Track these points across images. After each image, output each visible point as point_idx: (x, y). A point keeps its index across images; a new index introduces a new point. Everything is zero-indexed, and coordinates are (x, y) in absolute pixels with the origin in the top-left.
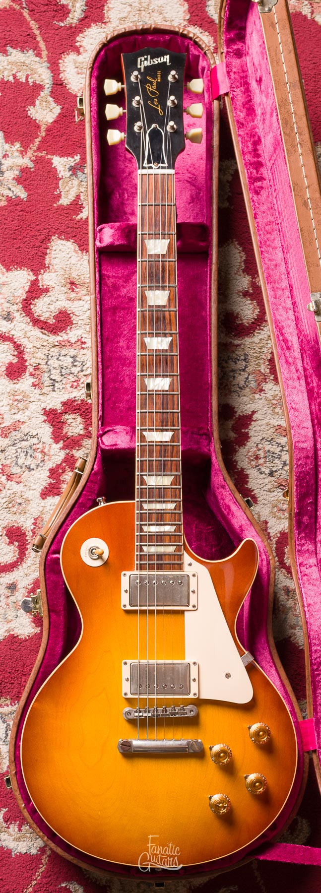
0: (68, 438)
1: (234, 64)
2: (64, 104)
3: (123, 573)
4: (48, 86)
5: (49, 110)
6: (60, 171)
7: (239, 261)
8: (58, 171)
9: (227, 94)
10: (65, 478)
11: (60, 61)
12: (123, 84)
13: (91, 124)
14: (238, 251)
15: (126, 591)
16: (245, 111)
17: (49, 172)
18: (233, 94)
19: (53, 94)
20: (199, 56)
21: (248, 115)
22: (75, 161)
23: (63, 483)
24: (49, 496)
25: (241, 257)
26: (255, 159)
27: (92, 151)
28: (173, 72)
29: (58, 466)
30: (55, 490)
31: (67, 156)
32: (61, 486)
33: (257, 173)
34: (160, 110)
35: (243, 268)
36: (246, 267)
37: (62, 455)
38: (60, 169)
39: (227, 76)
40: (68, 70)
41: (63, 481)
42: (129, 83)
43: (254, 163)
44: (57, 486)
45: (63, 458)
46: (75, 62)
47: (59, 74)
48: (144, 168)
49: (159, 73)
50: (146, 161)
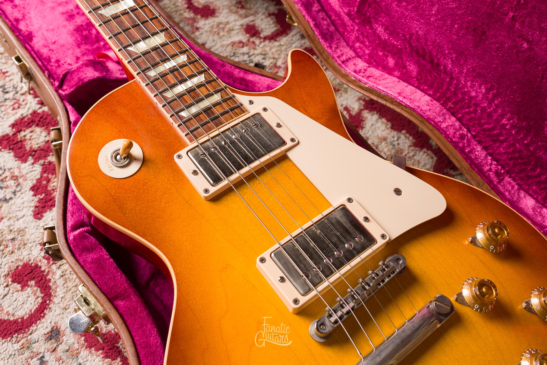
0: (35, 151)
3: (175, 156)
10: (54, 186)
15: (195, 173)
23: (54, 192)
24: (46, 212)
29: (39, 181)
30: (50, 203)
32: (53, 195)
37: (38, 168)
41: (53, 190)
44: (49, 198)
45: (41, 170)
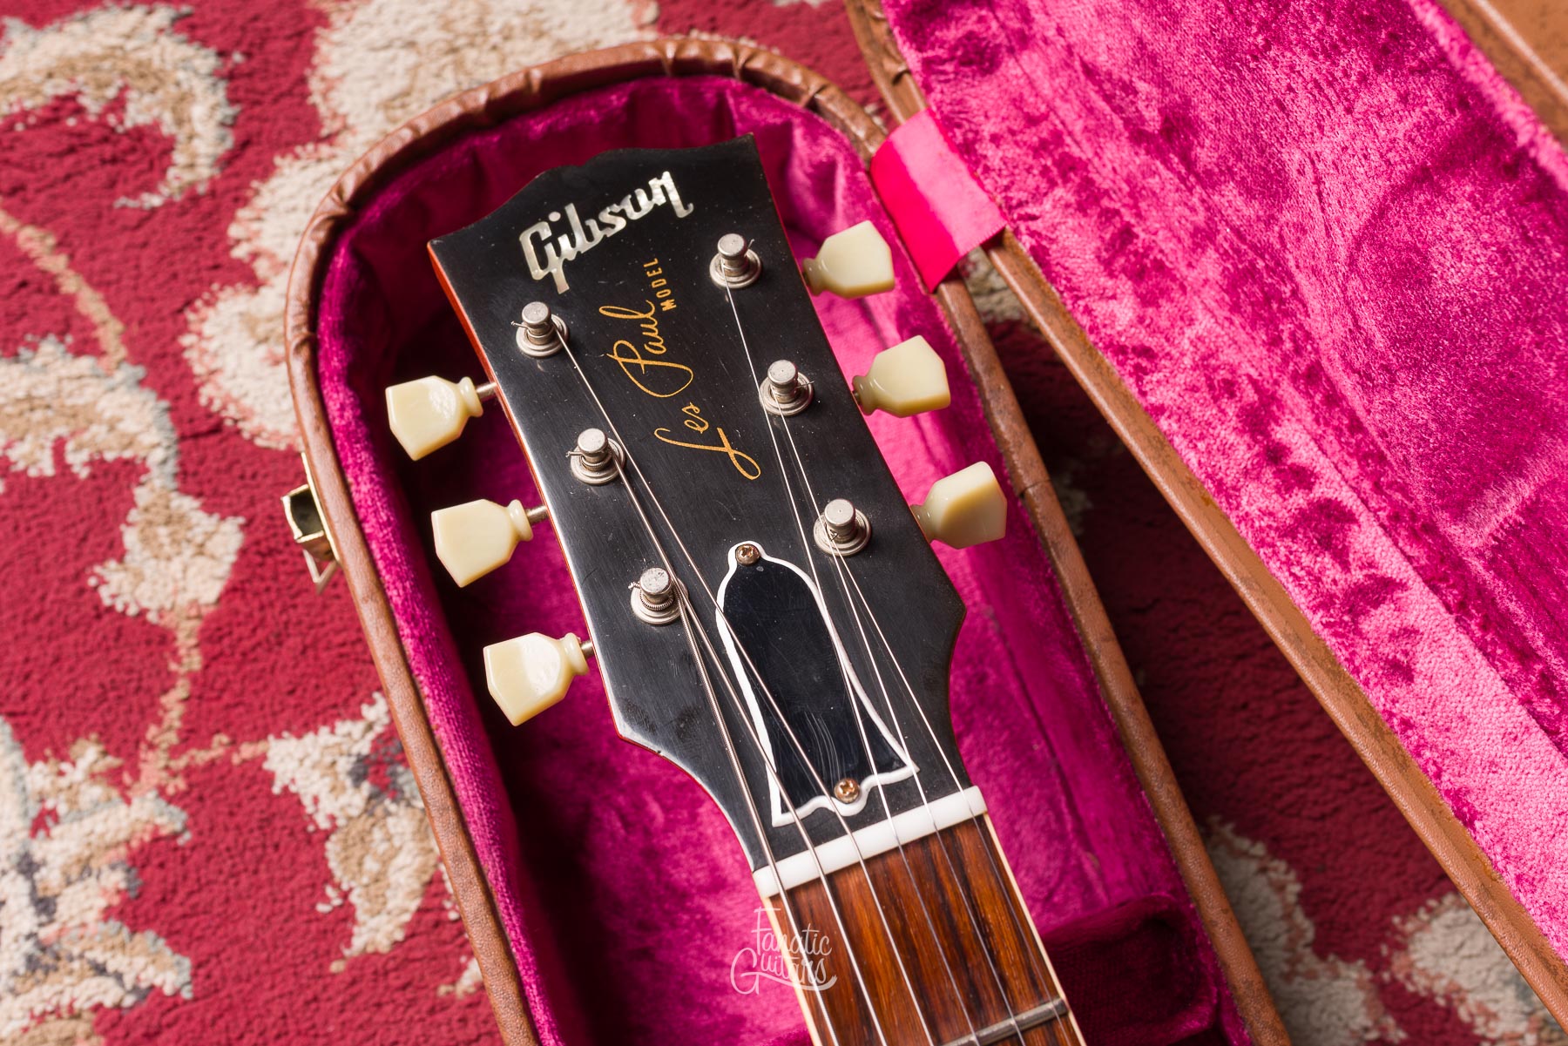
1: (973, 103)
2: (252, 503)
4: (158, 455)
5: (188, 551)
6: (316, 800)
7: (1276, 909)
8: (307, 801)
9: (994, 243)
11: (186, 340)
12: (480, 378)
13: (387, 600)
14: (1253, 866)
16: (1125, 285)
17: (266, 822)
18: (1032, 234)
19: (189, 479)
20: (787, 128)
21: (1147, 300)
22: (370, 727)
25: (1280, 888)
26: (1299, 499)
27: (430, 733)
28: (731, 244)
31: (329, 721)
33: (1346, 567)
34: (732, 453)
35: (1310, 935)
36: (1319, 926)
38: (314, 790)
39: (962, 167)
40: (229, 362)
42: (515, 368)
43: (1304, 518)
46: (249, 322)
47: (195, 393)
48: (785, 844)
49: (653, 270)
50: (775, 788)
